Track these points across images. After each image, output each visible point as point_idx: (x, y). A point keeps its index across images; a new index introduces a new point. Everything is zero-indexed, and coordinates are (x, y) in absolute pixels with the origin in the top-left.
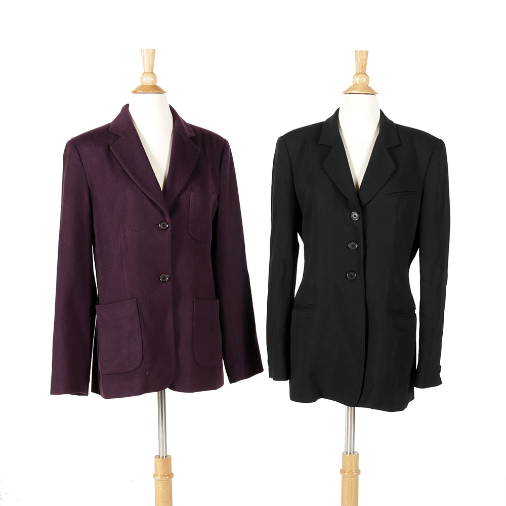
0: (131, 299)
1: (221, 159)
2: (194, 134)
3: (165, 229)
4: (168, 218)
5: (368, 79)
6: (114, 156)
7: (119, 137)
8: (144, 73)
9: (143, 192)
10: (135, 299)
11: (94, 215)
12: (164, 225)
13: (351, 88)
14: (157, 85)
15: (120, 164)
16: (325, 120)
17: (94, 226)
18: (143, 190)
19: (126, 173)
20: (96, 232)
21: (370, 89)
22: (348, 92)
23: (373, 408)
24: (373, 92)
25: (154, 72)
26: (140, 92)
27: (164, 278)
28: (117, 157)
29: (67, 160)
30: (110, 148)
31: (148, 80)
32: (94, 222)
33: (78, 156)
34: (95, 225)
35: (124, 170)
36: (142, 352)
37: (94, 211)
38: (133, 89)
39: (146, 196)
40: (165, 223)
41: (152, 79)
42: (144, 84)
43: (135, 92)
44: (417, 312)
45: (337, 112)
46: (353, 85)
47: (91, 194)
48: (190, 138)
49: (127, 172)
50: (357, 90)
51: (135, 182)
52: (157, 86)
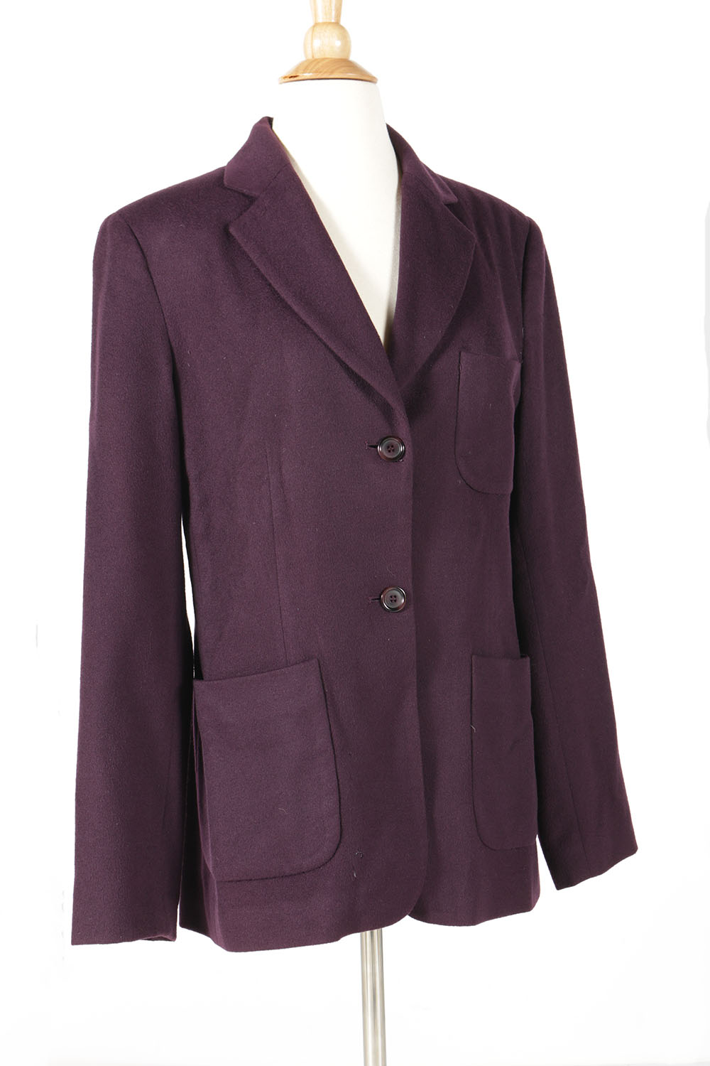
0: (303, 661)
1: (525, 269)
2: (453, 199)
3: (395, 460)
4: (403, 428)
6: (244, 253)
7: (251, 200)
8: (316, 25)
9: (332, 352)
10: (314, 661)
11: (185, 424)
12: (391, 448)
14: (352, 58)
15: (263, 276)
17: (187, 456)
18: (332, 346)
19: (282, 300)
20: (192, 472)
25: (342, 23)
26: (307, 75)
27: (394, 599)
28: (252, 256)
29: (106, 269)
30: (232, 230)
31: (328, 45)
32: (187, 444)
33: (139, 256)
34: (188, 452)
35: (275, 292)
36: (337, 816)
37: (185, 411)
38: (288, 69)
39: (342, 364)
40: (395, 441)
41: (338, 43)
42: (317, 56)
43: (293, 77)
47: (179, 366)
48: (447, 205)
49: (283, 296)
51: (309, 322)
52: (350, 62)
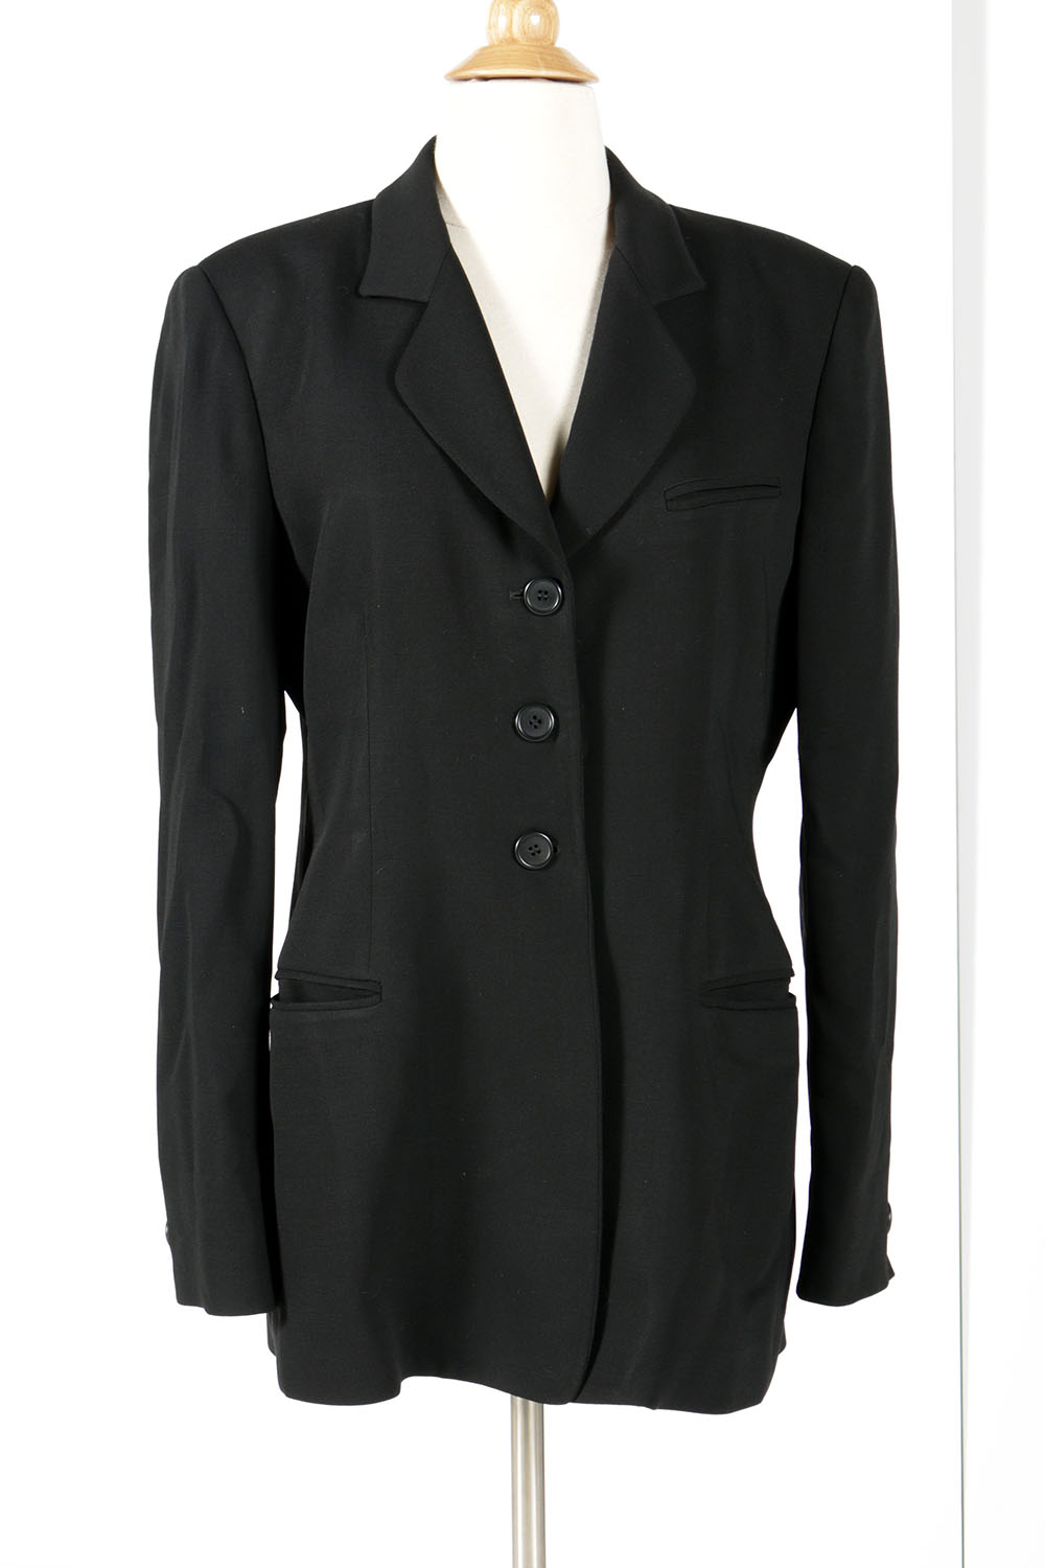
5: (551, 19)
13: (481, 57)
16: (374, 197)
21: (559, 58)
22: (475, 73)
23: (652, 1403)
24: (575, 71)
44: (798, 986)
45: (428, 152)
46: (491, 47)
50: (506, 64)
